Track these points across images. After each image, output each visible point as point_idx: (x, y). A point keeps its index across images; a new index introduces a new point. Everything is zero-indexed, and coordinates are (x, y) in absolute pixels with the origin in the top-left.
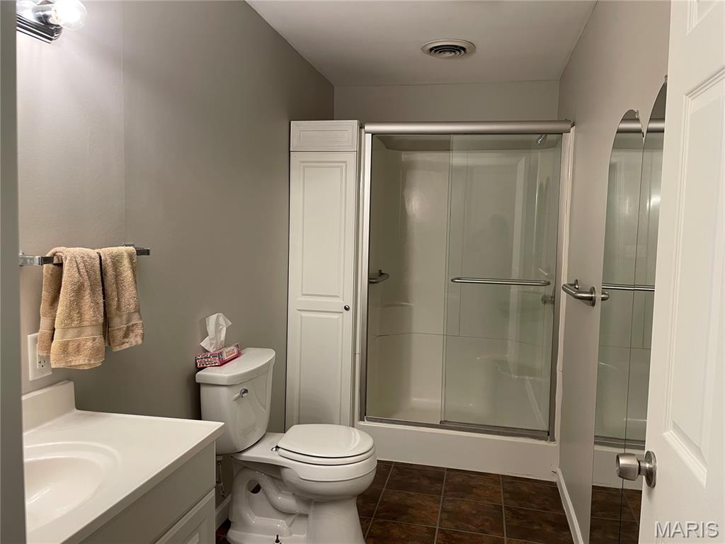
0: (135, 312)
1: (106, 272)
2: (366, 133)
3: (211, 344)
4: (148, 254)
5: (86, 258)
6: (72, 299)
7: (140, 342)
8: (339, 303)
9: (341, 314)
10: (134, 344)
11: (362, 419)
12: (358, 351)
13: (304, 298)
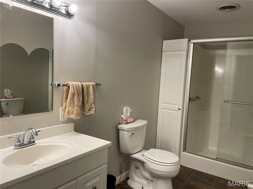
0: (93, 103)
1: (84, 90)
2: (191, 43)
3: (124, 117)
4: (100, 85)
5: (77, 85)
6: (71, 97)
7: (94, 113)
8: (177, 107)
9: (177, 111)
10: (92, 113)
11: (184, 151)
12: (183, 125)
13: (164, 104)
